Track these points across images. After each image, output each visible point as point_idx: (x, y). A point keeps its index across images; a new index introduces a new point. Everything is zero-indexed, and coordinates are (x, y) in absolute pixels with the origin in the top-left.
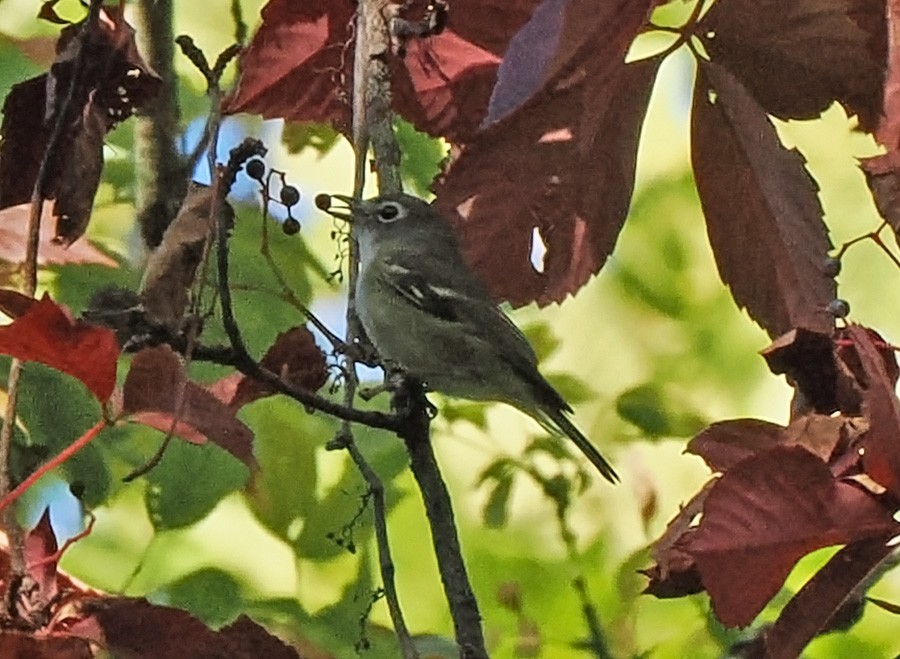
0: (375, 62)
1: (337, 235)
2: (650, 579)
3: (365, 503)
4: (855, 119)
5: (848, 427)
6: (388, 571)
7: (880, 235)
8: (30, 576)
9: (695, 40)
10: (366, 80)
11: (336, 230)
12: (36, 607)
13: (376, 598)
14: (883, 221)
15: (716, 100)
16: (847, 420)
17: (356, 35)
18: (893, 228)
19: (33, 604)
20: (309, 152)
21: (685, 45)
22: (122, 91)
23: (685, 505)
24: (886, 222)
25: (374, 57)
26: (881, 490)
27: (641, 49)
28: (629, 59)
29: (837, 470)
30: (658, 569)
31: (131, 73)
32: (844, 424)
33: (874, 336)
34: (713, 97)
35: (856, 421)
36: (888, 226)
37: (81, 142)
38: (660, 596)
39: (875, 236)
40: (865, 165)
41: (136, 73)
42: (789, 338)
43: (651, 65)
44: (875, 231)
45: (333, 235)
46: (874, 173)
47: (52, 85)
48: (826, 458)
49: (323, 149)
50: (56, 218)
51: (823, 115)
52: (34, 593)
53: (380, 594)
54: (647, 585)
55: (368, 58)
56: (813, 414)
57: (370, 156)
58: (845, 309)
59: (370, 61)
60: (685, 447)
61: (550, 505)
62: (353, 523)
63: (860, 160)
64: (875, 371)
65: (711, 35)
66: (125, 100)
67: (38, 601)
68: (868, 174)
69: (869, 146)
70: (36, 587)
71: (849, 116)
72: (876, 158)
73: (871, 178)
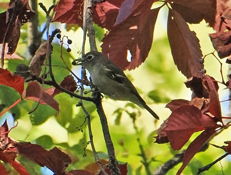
0: (89, 9)
1: (79, 53)
2: (156, 139)
3: (86, 120)
4: (208, 24)
5: (206, 101)
6: (91, 137)
7: (214, 53)
8: (2, 137)
9: (168, 3)
10: (86, 13)
11: (79, 51)
12: (4, 145)
13: (88, 144)
14: (215, 50)
15: (174, 19)
16: (205, 99)
17: (84, 2)
18: (217, 51)
19: (3, 144)
20: (71, 31)
21: (166, 5)
22: (25, 16)
23: (165, 120)
24: (216, 50)
25: (88, 8)
26: (213, 116)
27: (154, 6)
28: (151, 9)
29: (203, 112)
30: (158, 136)
31: (27, 11)
32: (205, 101)
33: (212, 78)
34: (173, 18)
35: (208, 99)
36: (216, 51)
37: (15, 29)
38: (159, 143)
39: (213, 53)
40: (210, 35)
41: (29, 11)
42: (191, 79)
43: (157, 10)
44: (213, 52)
45: (78, 52)
46: (212, 37)
47: (8, 14)
48: (200, 109)
49: (75, 30)
50: (8, 48)
51: (200, 22)
52: (3, 142)
53: (89, 143)
54: (156, 141)
55: (87, 8)
56: (197, 98)
57: (87, 33)
58: (205, 72)
59: (87, 9)
60: (165, 106)
61: (131, 120)
62: (83, 125)
63: (209, 34)
64: (212, 87)
65: (172, 2)
66: (26, 18)
67: (4, 144)
68: (211, 38)
69: (212, 31)
70: (4, 140)
71: (207, 23)
72: (213, 34)
73: (212, 39)
